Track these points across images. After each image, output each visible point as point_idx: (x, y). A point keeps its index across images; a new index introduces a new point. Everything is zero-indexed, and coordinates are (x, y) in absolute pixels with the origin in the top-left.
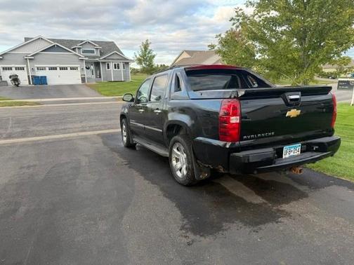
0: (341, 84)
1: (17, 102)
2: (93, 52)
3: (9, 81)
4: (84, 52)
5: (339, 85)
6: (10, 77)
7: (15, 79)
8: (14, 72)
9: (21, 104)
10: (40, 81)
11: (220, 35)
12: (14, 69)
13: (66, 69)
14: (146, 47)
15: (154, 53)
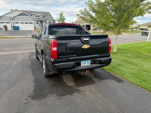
0: (143, 33)
1: (3, 37)
2: (40, 16)
3: (3, 28)
4: (36, 16)
5: (142, 34)
6: (4, 26)
7: (6, 27)
8: (5, 24)
9: (5, 38)
10: (16, 28)
11: (81, 10)
12: (5, 23)
13: (28, 23)
14: (61, 15)
15: (65, 17)
